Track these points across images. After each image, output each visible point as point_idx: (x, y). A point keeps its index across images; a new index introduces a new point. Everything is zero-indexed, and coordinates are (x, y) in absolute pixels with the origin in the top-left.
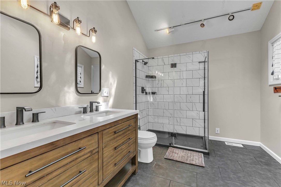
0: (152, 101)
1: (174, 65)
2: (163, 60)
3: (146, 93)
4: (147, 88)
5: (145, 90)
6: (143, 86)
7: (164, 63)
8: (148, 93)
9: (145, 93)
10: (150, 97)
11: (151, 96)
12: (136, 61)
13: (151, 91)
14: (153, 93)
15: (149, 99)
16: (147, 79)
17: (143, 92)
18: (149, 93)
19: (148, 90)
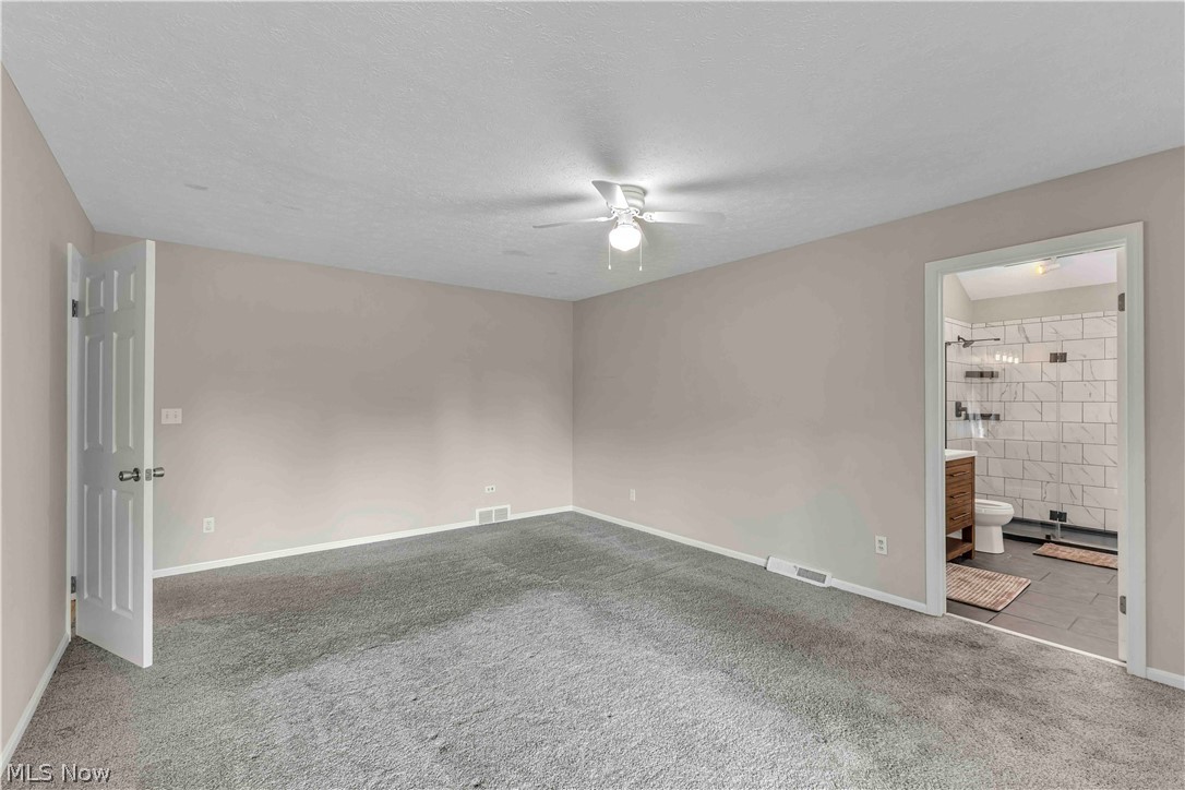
0: (982, 437)
1: (1058, 358)
2: (1021, 329)
3: (967, 418)
4: (969, 404)
5: (965, 409)
6: (959, 400)
7: (1027, 338)
8: (971, 417)
9: (963, 417)
10: (977, 426)
11: (980, 422)
12: (948, 344)
13: (978, 412)
14: (985, 417)
15: (973, 432)
16: (969, 380)
17: (958, 415)
18: (975, 416)
19: (973, 409)
